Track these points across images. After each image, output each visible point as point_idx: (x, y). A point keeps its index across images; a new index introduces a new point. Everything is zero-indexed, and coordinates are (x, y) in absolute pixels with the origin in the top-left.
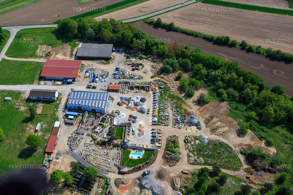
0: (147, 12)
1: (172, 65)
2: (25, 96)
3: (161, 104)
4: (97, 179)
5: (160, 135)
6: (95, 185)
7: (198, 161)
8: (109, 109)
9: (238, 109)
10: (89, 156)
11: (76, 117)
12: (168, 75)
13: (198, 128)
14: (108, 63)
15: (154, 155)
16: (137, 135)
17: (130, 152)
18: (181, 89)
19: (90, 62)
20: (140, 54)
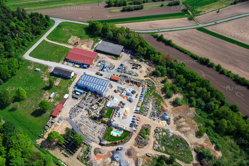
0: (155, 28)
1: (161, 71)
2: (51, 70)
3: (146, 99)
4: (82, 145)
5: (138, 122)
6: (79, 149)
7: (161, 149)
8: (107, 93)
9: (201, 115)
10: (82, 125)
11: (82, 94)
12: (157, 77)
13: (168, 123)
14: (116, 59)
15: (130, 136)
16: (122, 118)
17: (112, 129)
18: (164, 90)
19: (104, 56)
20: (141, 58)
